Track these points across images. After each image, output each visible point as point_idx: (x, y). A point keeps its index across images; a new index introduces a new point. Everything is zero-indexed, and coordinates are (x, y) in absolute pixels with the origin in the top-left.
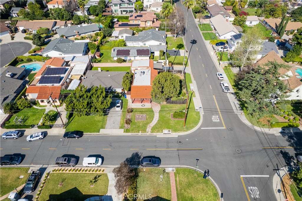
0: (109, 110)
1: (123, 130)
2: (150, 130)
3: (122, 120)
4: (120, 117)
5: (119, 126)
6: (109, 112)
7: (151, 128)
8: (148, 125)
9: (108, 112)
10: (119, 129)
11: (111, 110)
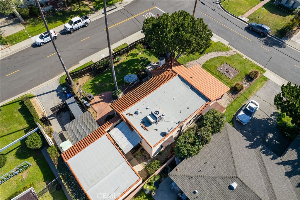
0: (270, 119)
1: (265, 74)
2: (231, 51)
3: (258, 87)
4: (258, 93)
5: (266, 83)
6: (271, 115)
7: (228, 52)
8: (228, 56)
9: (273, 118)
10: (269, 79)
11: (266, 117)
